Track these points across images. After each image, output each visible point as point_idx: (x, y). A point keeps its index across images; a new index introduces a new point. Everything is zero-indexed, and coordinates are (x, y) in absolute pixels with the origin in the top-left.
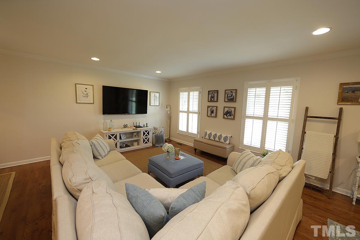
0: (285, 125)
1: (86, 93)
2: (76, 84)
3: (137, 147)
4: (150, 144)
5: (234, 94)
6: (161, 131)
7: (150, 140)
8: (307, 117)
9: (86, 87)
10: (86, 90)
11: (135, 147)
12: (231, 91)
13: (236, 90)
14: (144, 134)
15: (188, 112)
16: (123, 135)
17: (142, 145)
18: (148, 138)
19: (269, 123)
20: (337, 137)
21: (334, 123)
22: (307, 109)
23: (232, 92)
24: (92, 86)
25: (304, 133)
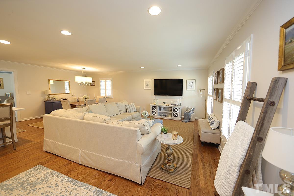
2: (144, 80)
3: (171, 118)
4: (179, 118)
6: (190, 110)
7: (179, 115)
9: (148, 81)
10: (148, 83)
11: (169, 117)
14: (174, 110)
16: (163, 109)
17: (173, 118)
18: (177, 114)
24: (150, 80)
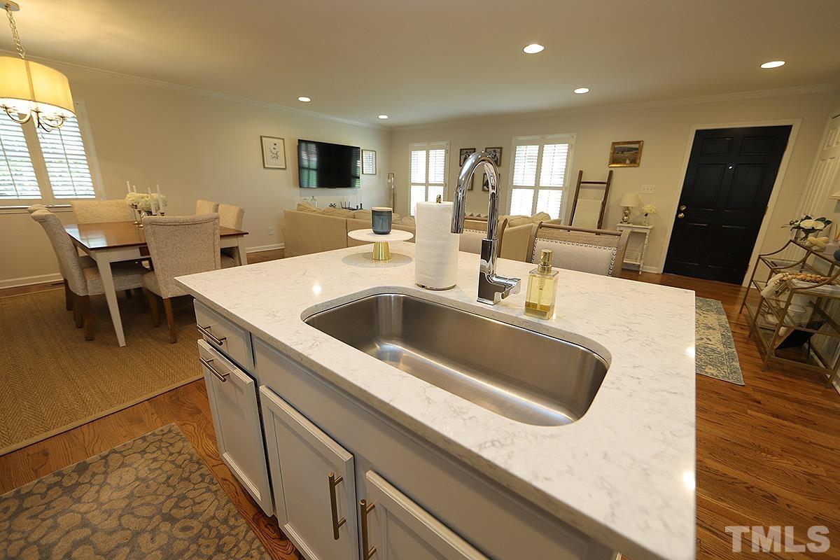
0: (559, 194)
1: (274, 151)
2: (261, 137)
5: (498, 155)
8: (580, 182)
9: (275, 141)
10: (275, 147)
12: (494, 149)
13: (501, 148)
15: (427, 184)
19: (541, 192)
20: (604, 204)
21: (602, 188)
22: (581, 173)
23: (495, 151)
24: (283, 141)
25: (576, 202)
